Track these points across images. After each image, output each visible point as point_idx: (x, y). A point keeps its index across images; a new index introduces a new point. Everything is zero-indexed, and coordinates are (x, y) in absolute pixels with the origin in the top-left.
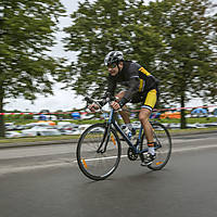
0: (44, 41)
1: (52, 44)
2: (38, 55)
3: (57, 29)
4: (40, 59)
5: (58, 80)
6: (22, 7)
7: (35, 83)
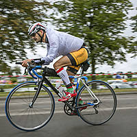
1: (124, 28)
2: (115, 36)
3: (127, 18)
5: (129, 52)
7: (114, 54)
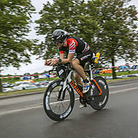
0: (23, 29)
4: (21, 41)
6: (7, 8)
